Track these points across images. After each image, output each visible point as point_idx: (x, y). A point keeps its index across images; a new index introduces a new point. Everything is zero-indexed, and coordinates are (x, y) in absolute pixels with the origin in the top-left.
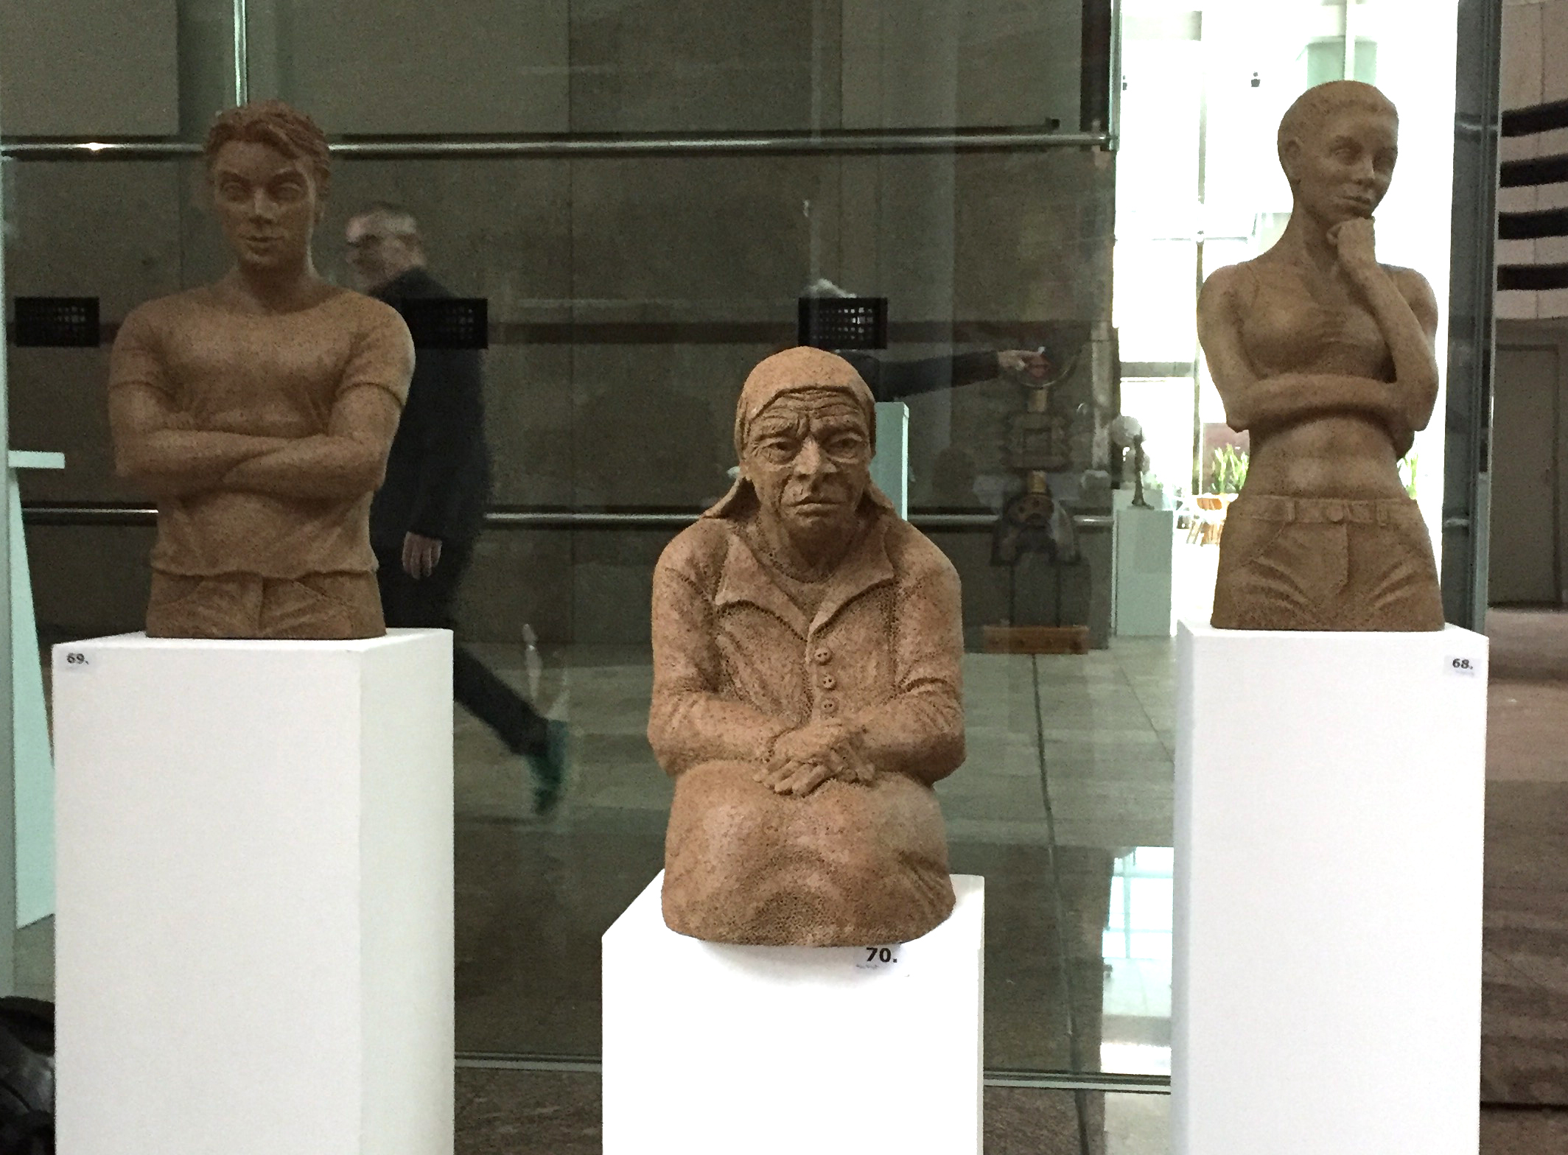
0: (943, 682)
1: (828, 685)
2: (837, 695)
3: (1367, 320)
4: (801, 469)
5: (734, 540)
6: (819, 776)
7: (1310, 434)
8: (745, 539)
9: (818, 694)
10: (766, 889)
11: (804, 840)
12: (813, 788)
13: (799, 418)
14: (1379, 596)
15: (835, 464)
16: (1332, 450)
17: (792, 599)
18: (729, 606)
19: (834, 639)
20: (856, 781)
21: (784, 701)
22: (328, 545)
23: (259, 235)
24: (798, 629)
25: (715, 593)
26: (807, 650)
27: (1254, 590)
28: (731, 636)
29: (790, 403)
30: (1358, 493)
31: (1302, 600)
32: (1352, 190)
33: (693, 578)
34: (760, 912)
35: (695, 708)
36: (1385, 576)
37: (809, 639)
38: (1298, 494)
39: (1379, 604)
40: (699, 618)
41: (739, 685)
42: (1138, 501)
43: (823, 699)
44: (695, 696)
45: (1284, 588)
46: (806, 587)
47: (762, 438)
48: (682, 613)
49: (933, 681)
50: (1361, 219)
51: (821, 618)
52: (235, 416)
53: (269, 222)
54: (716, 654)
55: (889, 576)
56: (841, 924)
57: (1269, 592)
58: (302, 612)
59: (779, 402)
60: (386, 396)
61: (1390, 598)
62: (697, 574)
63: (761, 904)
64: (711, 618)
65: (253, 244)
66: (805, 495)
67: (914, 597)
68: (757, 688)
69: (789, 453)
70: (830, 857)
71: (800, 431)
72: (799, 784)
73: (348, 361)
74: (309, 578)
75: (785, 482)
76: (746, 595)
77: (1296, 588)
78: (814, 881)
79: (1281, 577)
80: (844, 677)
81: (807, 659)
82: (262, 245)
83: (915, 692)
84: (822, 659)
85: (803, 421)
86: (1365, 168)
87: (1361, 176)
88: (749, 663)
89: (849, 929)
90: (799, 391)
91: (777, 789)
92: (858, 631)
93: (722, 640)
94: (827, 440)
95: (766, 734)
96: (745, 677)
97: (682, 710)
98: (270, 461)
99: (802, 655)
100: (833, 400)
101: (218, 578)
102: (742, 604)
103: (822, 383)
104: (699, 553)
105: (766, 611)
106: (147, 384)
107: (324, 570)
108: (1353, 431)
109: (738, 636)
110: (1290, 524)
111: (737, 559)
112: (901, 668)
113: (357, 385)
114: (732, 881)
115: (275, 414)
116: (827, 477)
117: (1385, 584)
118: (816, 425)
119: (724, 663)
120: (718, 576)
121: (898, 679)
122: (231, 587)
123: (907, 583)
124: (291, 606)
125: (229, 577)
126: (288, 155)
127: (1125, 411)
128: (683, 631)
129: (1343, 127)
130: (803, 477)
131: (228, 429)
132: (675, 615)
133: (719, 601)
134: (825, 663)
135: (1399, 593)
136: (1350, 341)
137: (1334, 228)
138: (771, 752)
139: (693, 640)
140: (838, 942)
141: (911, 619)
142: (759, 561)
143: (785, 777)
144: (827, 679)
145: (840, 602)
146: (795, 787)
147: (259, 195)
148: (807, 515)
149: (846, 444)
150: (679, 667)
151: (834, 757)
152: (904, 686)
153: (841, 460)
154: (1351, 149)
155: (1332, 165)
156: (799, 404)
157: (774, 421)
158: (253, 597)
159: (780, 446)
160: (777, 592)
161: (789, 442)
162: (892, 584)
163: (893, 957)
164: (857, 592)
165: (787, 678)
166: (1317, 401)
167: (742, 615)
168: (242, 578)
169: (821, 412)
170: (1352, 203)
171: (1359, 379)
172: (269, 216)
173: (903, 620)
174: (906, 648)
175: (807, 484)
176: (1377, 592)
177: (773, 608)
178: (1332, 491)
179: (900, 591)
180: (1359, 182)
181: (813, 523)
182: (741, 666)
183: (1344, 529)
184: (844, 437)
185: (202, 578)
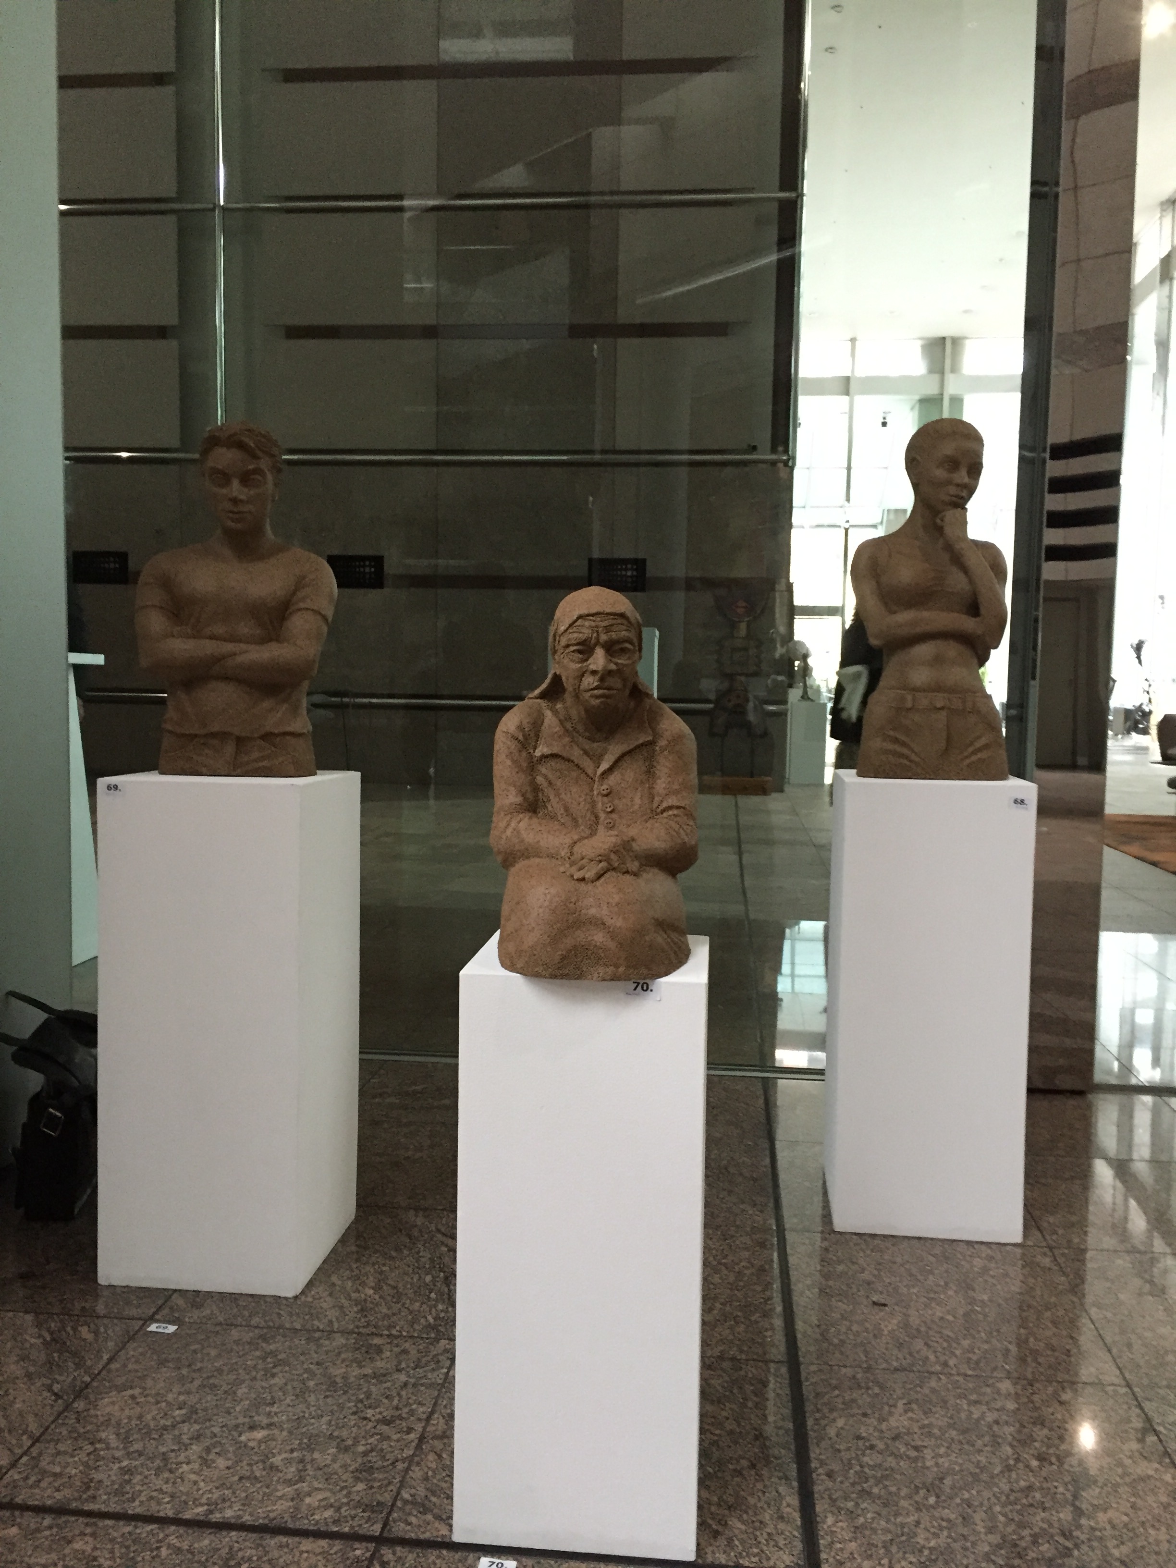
0: (684, 808)
1: (609, 810)
2: (613, 816)
3: (961, 576)
4: (593, 667)
5: (548, 714)
6: (602, 868)
7: (924, 650)
8: (555, 713)
9: (602, 816)
10: (569, 942)
11: (593, 911)
12: (599, 876)
13: (593, 633)
14: (967, 757)
15: (616, 664)
16: (938, 661)
17: (586, 753)
18: (544, 757)
19: (613, 779)
20: (627, 872)
21: (580, 821)
22: (279, 715)
23: (235, 510)
24: (590, 771)
25: (535, 748)
26: (596, 786)
27: (887, 752)
28: (545, 777)
29: (587, 623)
30: (952, 690)
31: (917, 759)
32: (952, 490)
33: (521, 738)
34: (563, 958)
35: (521, 824)
36: (971, 744)
37: (597, 779)
38: (915, 690)
39: (967, 761)
40: (525, 765)
41: (550, 808)
42: (805, 697)
43: (606, 819)
44: (521, 816)
45: (905, 751)
46: (595, 745)
47: (568, 646)
48: (514, 762)
49: (678, 807)
50: (959, 509)
51: (604, 766)
52: (220, 629)
53: (241, 501)
54: (536, 789)
55: (650, 738)
56: (617, 966)
57: (895, 753)
58: (262, 758)
59: (579, 622)
60: (319, 617)
61: (974, 758)
62: (524, 736)
63: (564, 953)
64: (532, 766)
65: (231, 515)
66: (596, 684)
67: (666, 753)
68: (562, 811)
69: (586, 656)
70: (609, 922)
71: (593, 641)
72: (590, 874)
73: (294, 593)
74: (267, 737)
75: (583, 675)
76: (555, 750)
77: (913, 751)
78: (599, 937)
79: (904, 744)
80: (620, 804)
81: (595, 793)
82: (237, 516)
83: (665, 815)
84: (605, 792)
85: (595, 635)
86: (962, 476)
87: (959, 481)
88: (558, 795)
89: (621, 969)
90: (593, 615)
91: (575, 877)
92: (630, 773)
93: (540, 779)
94: (611, 648)
95: (568, 841)
96: (555, 805)
97: (513, 824)
98: (239, 659)
99: (592, 790)
100: (614, 622)
101: (206, 736)
102: (554, 756)
103: (608, 610)
104: (525, 722)
105: (569, 760)
106: (161, 608)
107: (276, 731)
108: (952, 649)
109: (550, 776)
110: (909, 709)
111: (549, 726)
112: (657, 799)
113: (300, 610)
114: (545, 937)
115: (245, 629)
116: (610, 673)
117: (971, 749)
118: (604, 637)
119: (540, 795)
120: (537, 736)
121: (655, 805)
122: (215, 742)
123: (662, 743)
124: (256, 755)
125: (213, 735)
126: (255, 457)
127: (797, 637)
128: (514, 773)
129: (948, 449)
130: (594, 673)
131: (212, 637)
132: (509, 762)
133: (538, 753)
134: (607, 795)
135: (979, 755)
136: (950, 590)
137: (940, 516)
138: (572, 853)
139: (522, 779)
140: (615, 978)
141: (664, 766)
142: (564, 727)
143: (580, 869)
144: (608, 806)
145: (617, 755)
146: (587, 876)
147: (236, 483)
148: (597, 697)
149: (623, 650)
150: (511, 797)
151: (613, 856)
152: (659, 810)
153: (620, 661)
154: (953, 464)
155: (940, 473)
156: (593, 624)
157: (575, 635)
158: (230, 749)
159: (579, 652)
160: (576, 748)
161: (585, 649)
162: (652, 743)
163: (650, 988)
164: (628, 749)
165: (582, 805)
166: (928, 628)
167: (553, 763)
168: (223, 736)
169: (607, 629)
170: (954, 499)
171: (956, 615)
172: (242, 497)
173: (658, 767)
174: (661, 785)
175: (597, 677)
176: (965, 754)
177: (572, 758)
178: (938, 688)
179: (657, 748)
180: (958, 485)
181: (601, 702)
182: (552, 797)
183: (944, 713)
184: (621, 646)
185: (196, 736)
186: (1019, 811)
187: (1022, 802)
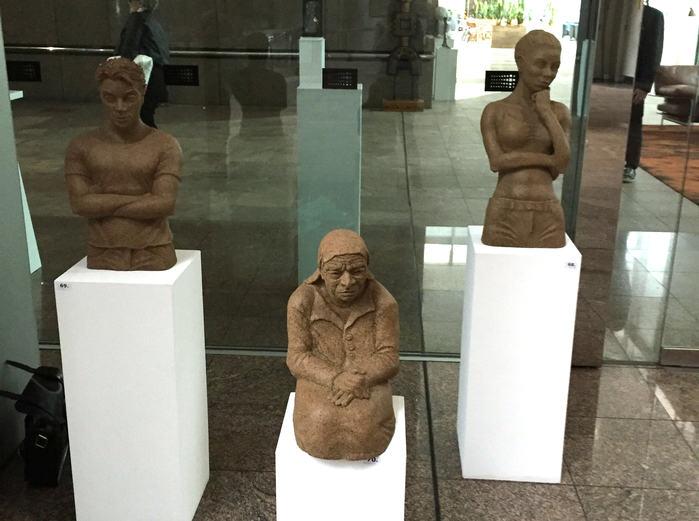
0: (392, 347)
1: (351, 349)
2: (354, 352)
3: (544, 130)
4: (342, 282)
5: (317, 294)
6: (350, 398)
7: (522, 175)
8: (320, 293)
9: (348, 352)
10: (333, 441)
11: (346, 424)
12: (348, 403)
13: (343, 265)
14: (543, 236)
15: (355, 279)
16: (529, 182)
17: (338, 315)
18: (315, 321)
19: (353, 331)
20: (364, 398)
21: (336, 355)
22: (155, 235)
23: (121, 117)
24: (340, 326)
25: (310, 315)
26: (344, 335)
27: (498, 232)
28: (316, 331)
29: (339, 260)
30: (538, 199)
31: (515, 236)
32: (542, 79)
33: (303, 311)
34: (331, 449)
35: (304, 361)
36: (546, 229)
37: (344, 331)
38: (516, 198)
39: (544, 238)
40: (305, 325)
41: (319, 349)
43: (350, 354)
44: (304, 355)
45: (509, 232)
46: (343, 310)
47: (328, 270)
48: (299, 325)
49: (389, 347)
50: (546, 90)
51: (348, 324)
52: (117, 188)
53: (125, 112)
54: (311, 337)
55: (374, 309)
56: (359, 453)
57: (503, 233)
58: (145, 261)
59: (335, 259)
60: (174, 178)
61: (547, 236)
62: (304, 309)
63: (331, 446)
64: (309, 326)
65: (118, 119)
66: (345, 291)
67: (382, 317)
68: (326, 350)
69: (339, 275)
70: (355, 430)
71: (343, 269)
72: (344, 402)
73: (158, 163)
74: (149, 248)
75: (337, 285)
76: (322, 317)
77: (513, 232)
78: (350, 438)
79: (508, 228)
80: (357, 345)
81: (344, 338)
82: (122, 120)
83: (383, 351)
84: (349, 339)
85: (344, 266)
86: (548, 71)
87: (546, 74)
88: (323, 341)
89: (362, 454)
90: (342, 255)
91: (336, 404)
92: (362, 328)
93: (313, 333)
94: (352, 272)
95: (331, 377)
96: (322, 346)
97: (300, 360)
98: (131, 207)
99: (342, 337)
100: (354, 258)
101: (113, 249)
102: (320, 320)
103: (351, 252)
104: (305, 301)
105: (329, 322)
106: (81, 175)
107: (154, 245)
108: (537, 174)
109: (319, 331)
110: (512, 210)
111: (318, 302)
112: (377, 342)
113: (162, 174)
114: (321, 438)
115: (132, 187)
116: (353, 285)
117: (545, 232)
118: (348, 267)
119: (314, 341)
120: (311, 309)
121: (376, 345)
122: (119, 252)
123: (380, 312)
124: (143, 258)
125: (118, 249)
126: (130, 85)
128: (299, 331)
129: (540, 54)
130: (343, 285)
131: (114, 192)
132: (296, 325)
133: (312, 319)
134: (350, 340)
135: (550, 235)
136: (538, 139)
137: (534, 94)
138: (333, 384)
139: (303, 334)
140: (358, 459)
141: (381, 324)
142: (325, 300)
143: (339, 398)
144: (351, 346)
145: (356, 318)
146: (342, 403)
147: (120, 101)
148: (345, 296)
149: (359, 272)
150: (298, 343)
151: (356, 391)
152: (378, 348)
153: (357, 277)
154: (543, 63)
155: (535, 69)
156: (343, 260)
157: (333, 265)
158: (128, 255)
159: (335, 273)
160: (333, 314)
161: (339, 273)
162: (375, 311)
163: (376, 460)
164: (361, 315)
165: (336, 347)
166: (525, 164)
167: (320, 324)
168: (123, 249)
169: (350, 263)
170: (542, 84)
171: (541, 154)
172: (125, 109)
173: (378, 325)
174: (379, 334)
175: (345, 288)
176: (543, 234)
177: (331, 320)
178: (528, 198)
179: (377, 314)
180: (545, 76)
181: (347, 299)
182: (320, 342)
183: (531, 213)
184: (358, 270)
185: (107, 249)
186: (571, 269)
187: (573, 265)
